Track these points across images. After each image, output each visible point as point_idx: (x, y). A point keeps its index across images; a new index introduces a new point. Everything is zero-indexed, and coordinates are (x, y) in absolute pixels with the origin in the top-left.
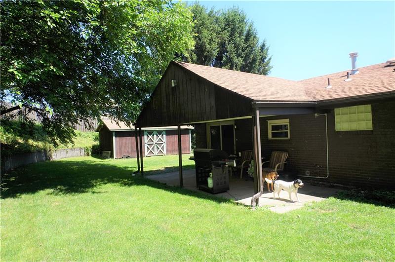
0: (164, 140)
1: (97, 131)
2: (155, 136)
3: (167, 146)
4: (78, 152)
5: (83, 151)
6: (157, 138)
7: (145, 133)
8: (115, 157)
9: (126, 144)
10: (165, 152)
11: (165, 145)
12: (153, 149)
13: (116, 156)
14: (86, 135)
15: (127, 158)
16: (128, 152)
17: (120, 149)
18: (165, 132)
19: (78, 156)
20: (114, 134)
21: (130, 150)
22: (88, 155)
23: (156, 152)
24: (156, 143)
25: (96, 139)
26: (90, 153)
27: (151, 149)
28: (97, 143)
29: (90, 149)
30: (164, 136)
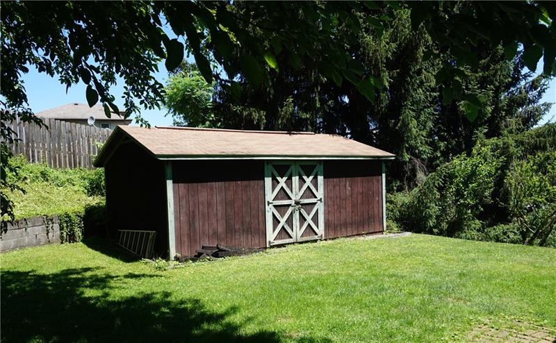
0: (320, 193)
1: (97, 164)
2: (295, 179)
3: (327, 213)
4: (39, 230)
5: (56, 226)
6: (300, 188)
7: (268, 169)
8: (173, 252)
9: (209, 205)
10: (320, 230)
11: (320, 207)
12: (290, 221)
13: (178, 248)
14: (63, 177)
15: (216, 255)
16: (215, 235)
17: (191, 224)
18: (321, 168)
19: (38, 244)
20: (169, 171)
21: (221, 229)
22: (72, 238)
23: (297, 232)
24: (297, 203)
25: (93, 189)
26: (78, 232)
27: (283, 221)
28: (98, 200)
29: (77, 220)
30: (320, 179)
